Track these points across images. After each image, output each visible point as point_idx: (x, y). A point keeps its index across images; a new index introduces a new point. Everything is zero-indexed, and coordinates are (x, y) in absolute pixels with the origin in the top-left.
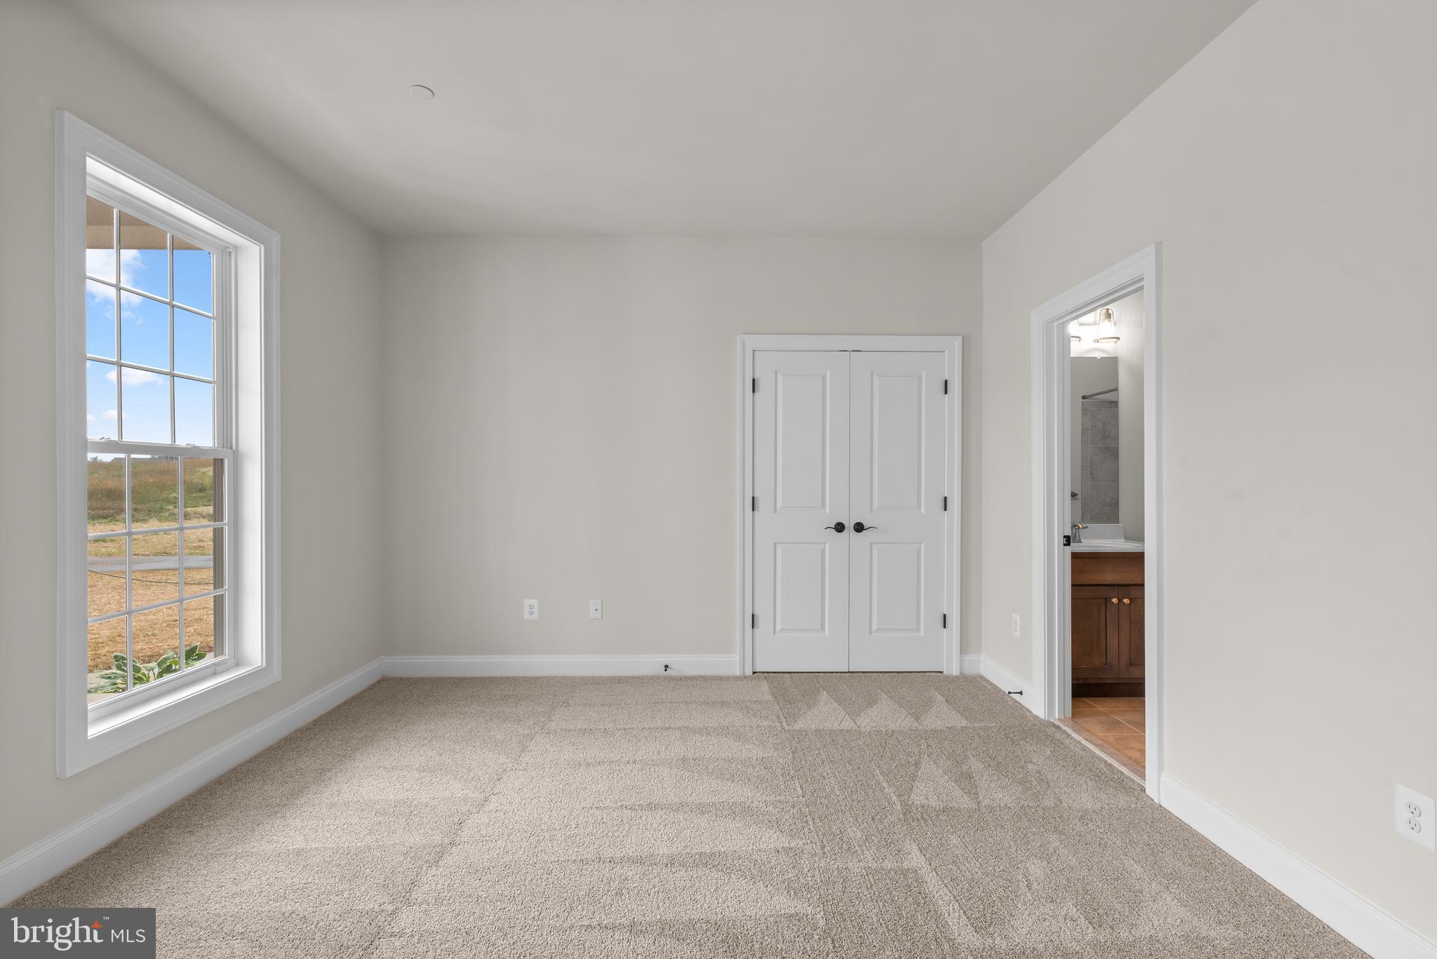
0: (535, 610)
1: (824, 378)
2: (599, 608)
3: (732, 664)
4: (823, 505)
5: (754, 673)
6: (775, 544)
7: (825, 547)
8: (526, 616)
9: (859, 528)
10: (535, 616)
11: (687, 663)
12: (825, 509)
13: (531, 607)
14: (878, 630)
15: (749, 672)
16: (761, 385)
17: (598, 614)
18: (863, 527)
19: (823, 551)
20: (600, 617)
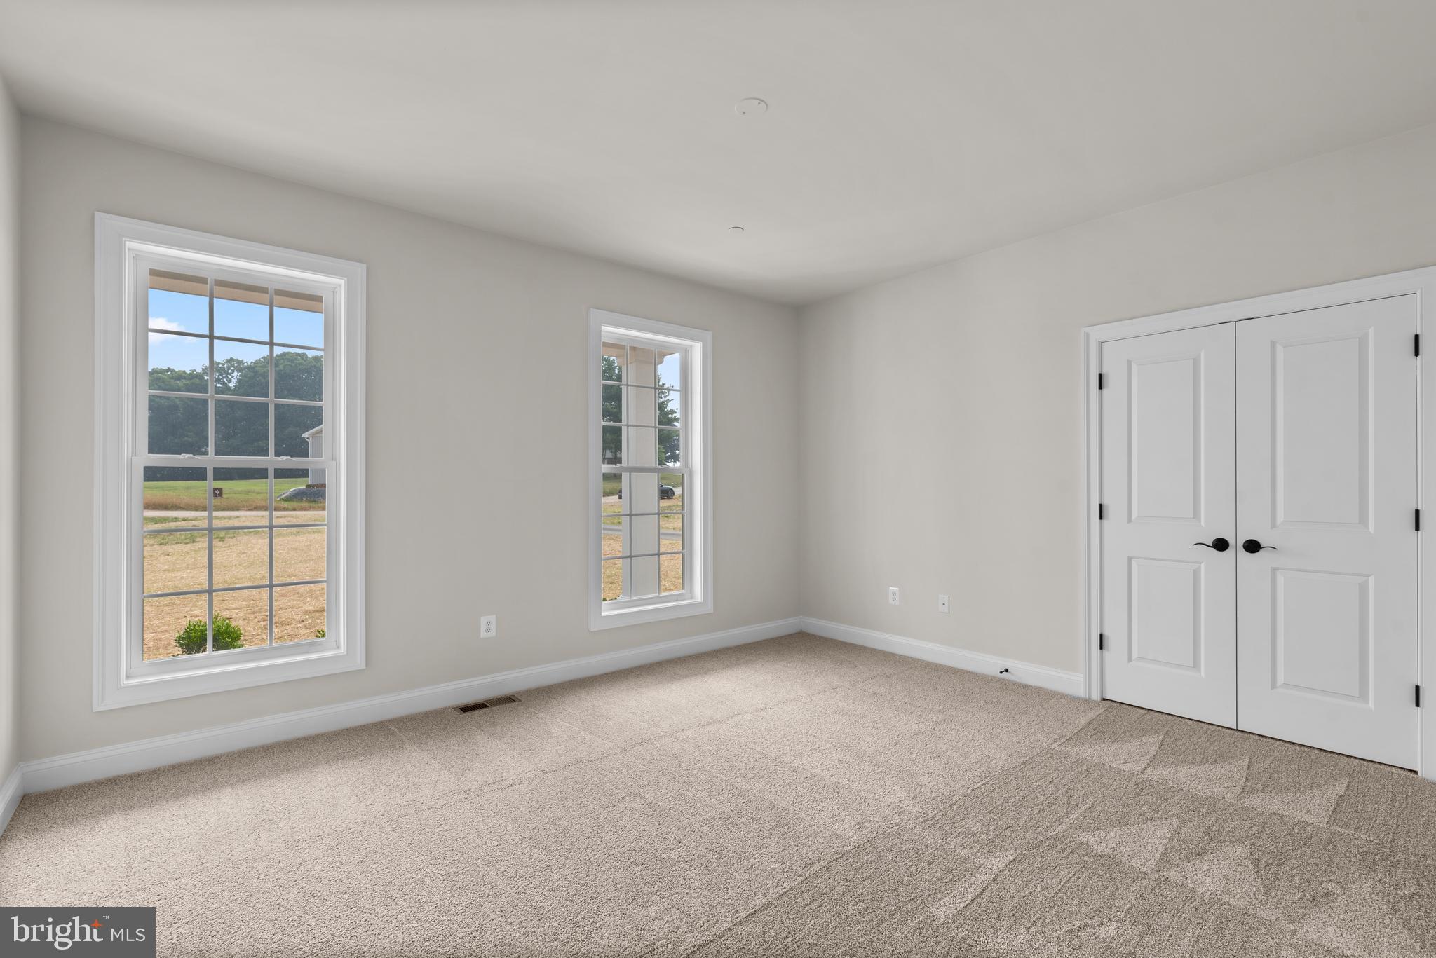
0: (897, 597)
1: (1196, 362)
2: (946, 603)
3: (1073, 682)
4: (1196, 514)
5: (1104, 699)
6: (1130, 559)
7: (1200, 567)
8: (891, 601)
9: (1252, 546)
10: (897, 603)
11: (1027, 672)
12: (1199, 520)
13: (894, 594)
14: (1286, 685)
15: (1096, 696)
16: (1109, 382)
17: (946, 608)
18: (1260, 545)
19: (1196, 574)
20: (947, 611)
